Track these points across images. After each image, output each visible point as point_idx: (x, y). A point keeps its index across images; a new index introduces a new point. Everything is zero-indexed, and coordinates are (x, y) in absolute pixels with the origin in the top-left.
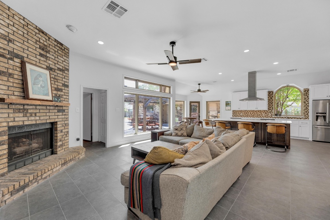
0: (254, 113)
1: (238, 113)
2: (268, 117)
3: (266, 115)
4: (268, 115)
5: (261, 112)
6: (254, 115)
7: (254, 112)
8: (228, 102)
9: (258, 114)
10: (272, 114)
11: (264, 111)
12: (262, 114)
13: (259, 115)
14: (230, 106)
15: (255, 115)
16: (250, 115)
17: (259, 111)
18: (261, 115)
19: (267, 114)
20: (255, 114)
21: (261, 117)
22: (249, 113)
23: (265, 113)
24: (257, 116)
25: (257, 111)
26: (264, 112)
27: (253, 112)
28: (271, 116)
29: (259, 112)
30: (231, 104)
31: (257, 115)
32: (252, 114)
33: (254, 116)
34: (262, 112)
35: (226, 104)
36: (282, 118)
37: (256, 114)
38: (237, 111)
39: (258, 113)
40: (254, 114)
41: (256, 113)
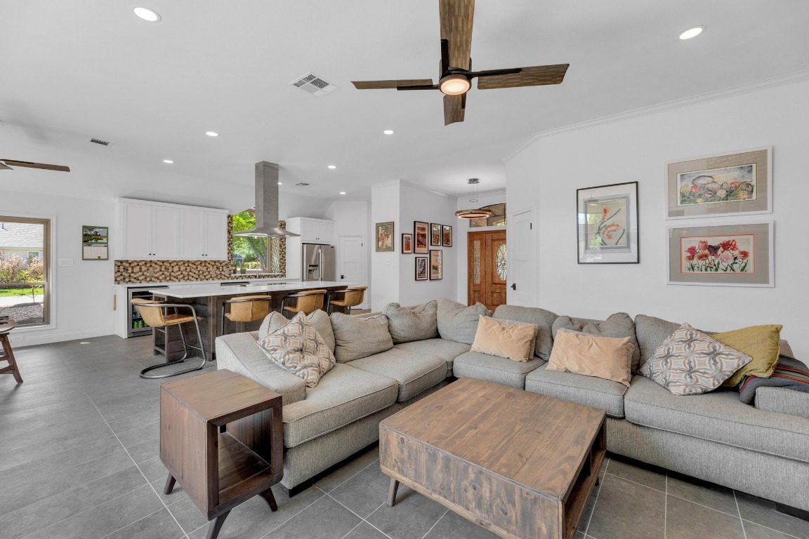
0: (188, 268)
1: (137, 269)
2: (223, 277)
3: (219, 273)
4: (223, 273)
5: (207, 264)
6: (190, 273)
7: (190, 265)
8: (97, 230)
9: (199, 271)
10: (230, 270)
11: (213, 264)
12: (209, 270)
13: (201, 272)
14: (106, 245)
15: (193, 274)
16: (177, 274)
17: (201, 263)
18: (207, 273)
19: (221, 270)
20: (192, 270)
21: (207, 277)
22: (176, 269)
23: (215, 267)
24: (197, 277)
25: (197, 264)
26: (213, 266)
27: (186, 265)
28: (228, 276)
29: (203, 264)
30: (107, 237)
31: (197, 272)
32: (184, 272)
33: (190, 278)
34: (209, 266)
35: (85, 235)
36: (249, 277)
37: (195, 271)
38: (136, 264)
39: (199, 268)
40: (188, 270)
41: (195, 267)
